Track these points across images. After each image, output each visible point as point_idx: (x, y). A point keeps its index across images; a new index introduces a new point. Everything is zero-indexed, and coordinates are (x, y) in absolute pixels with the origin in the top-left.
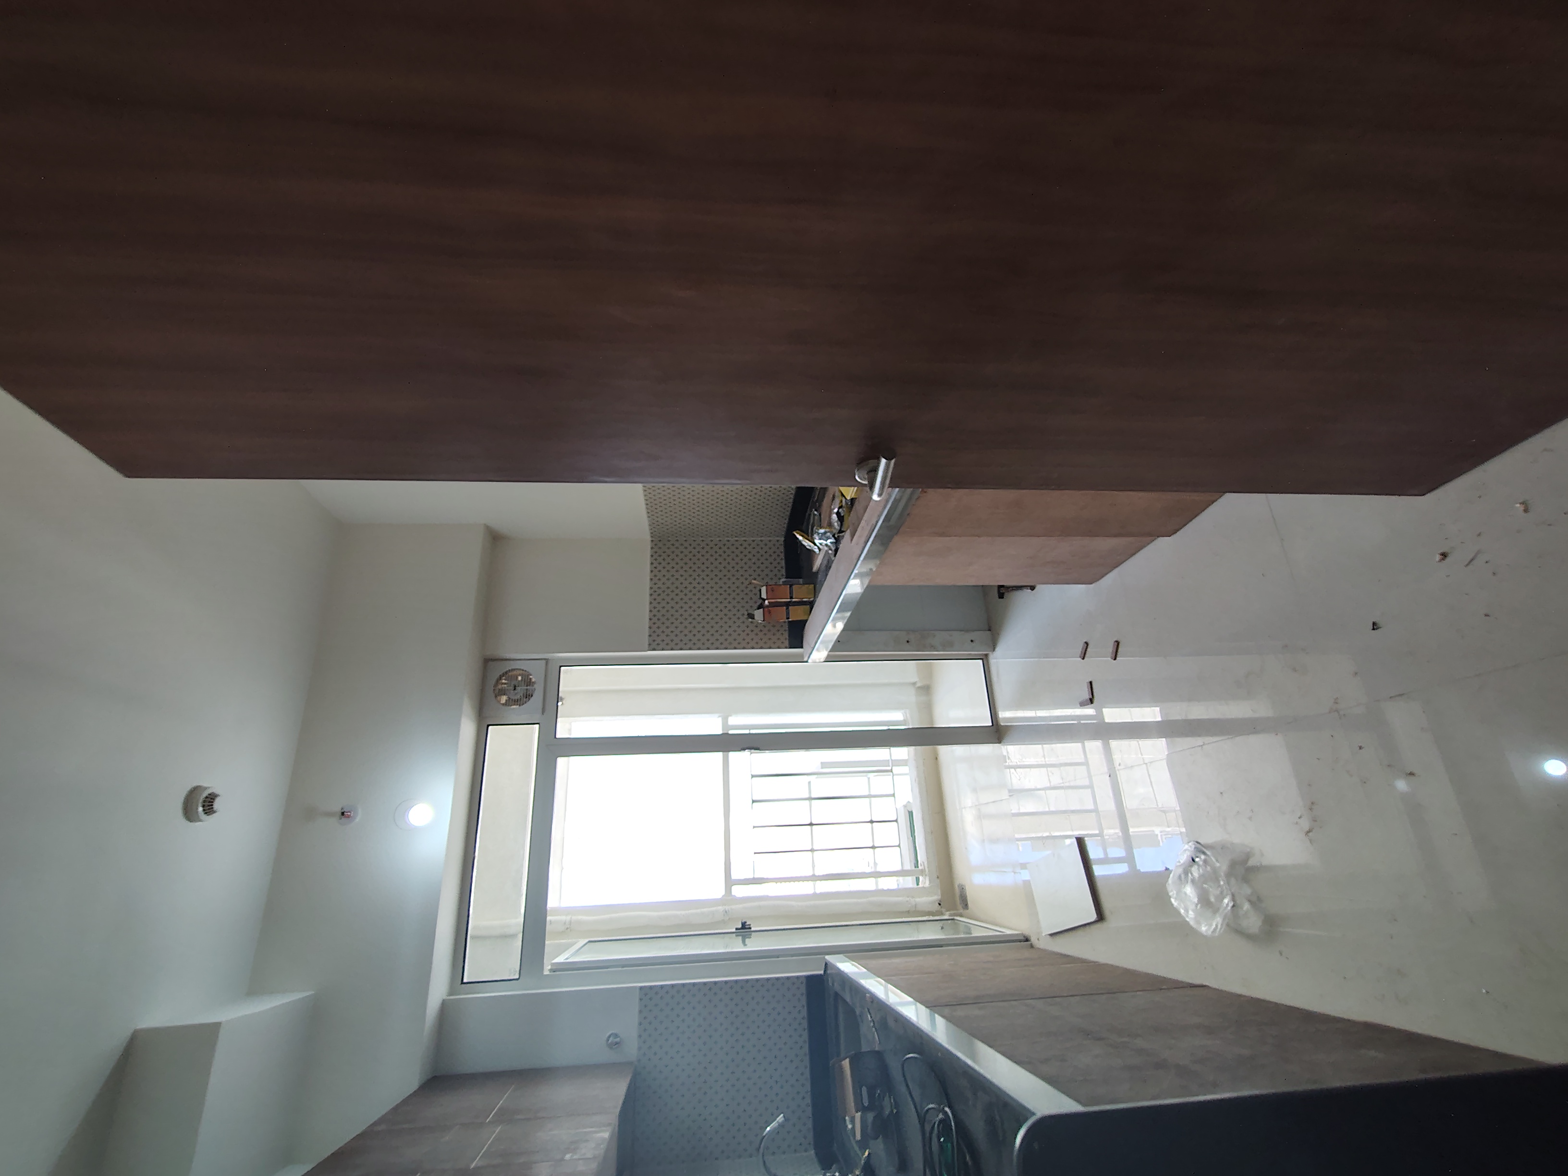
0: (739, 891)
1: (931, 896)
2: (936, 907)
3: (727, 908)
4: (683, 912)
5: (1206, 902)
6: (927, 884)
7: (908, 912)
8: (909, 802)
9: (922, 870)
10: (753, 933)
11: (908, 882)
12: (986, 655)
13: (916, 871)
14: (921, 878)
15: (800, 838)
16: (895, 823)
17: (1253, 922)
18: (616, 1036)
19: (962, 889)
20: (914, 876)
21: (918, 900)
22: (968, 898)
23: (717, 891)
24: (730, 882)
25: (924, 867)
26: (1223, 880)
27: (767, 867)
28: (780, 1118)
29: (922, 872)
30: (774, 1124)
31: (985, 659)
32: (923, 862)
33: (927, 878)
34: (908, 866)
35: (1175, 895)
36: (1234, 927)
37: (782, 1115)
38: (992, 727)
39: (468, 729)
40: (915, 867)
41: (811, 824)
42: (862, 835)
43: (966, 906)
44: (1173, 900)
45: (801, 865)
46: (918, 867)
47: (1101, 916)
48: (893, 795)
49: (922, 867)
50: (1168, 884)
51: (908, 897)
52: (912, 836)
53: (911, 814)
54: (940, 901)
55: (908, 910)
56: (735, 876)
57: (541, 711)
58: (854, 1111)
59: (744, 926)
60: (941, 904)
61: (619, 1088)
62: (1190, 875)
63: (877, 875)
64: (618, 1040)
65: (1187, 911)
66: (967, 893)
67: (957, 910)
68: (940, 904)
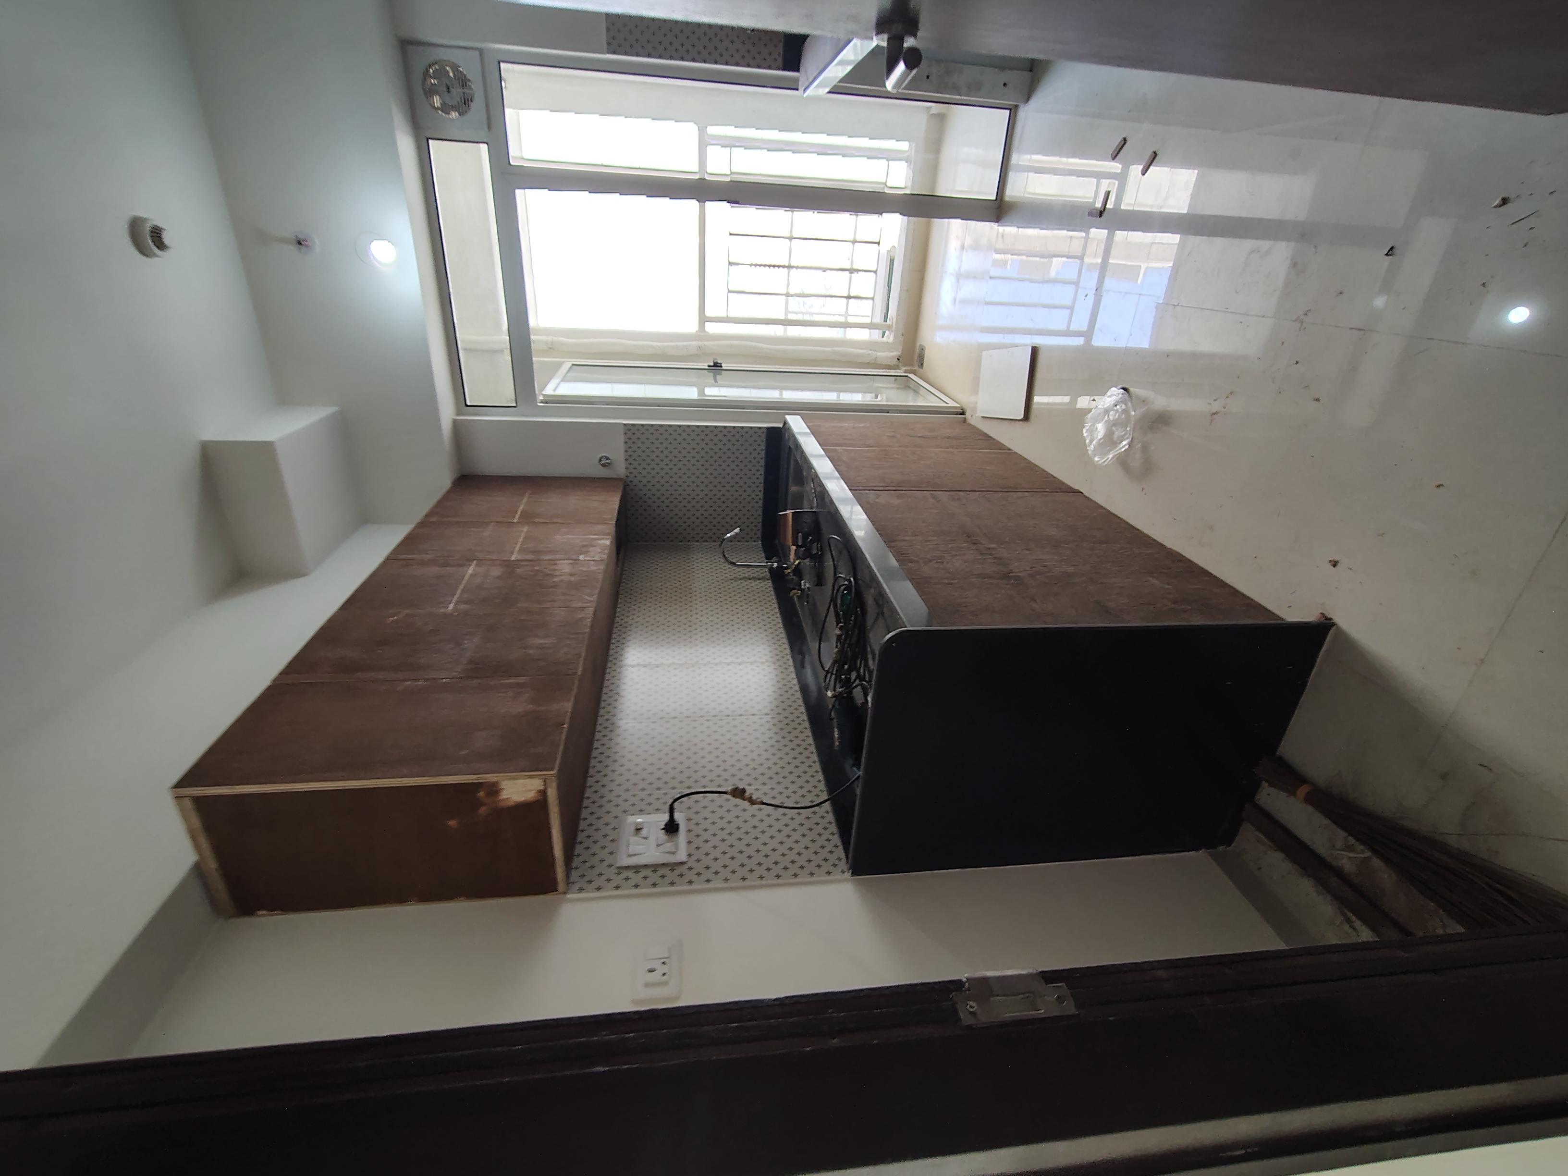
0: (710, 328)
1: (892, 352)
2: (895, 361)
3: (700, 343)
4: (659, 344)
5: (1109, 441)
6: (891, 340)
7: (868, 363)
8: (894, 247)
9: (890, 325)
10: (723, 372)
11: (876, 335)
12: (1016, 107)
13: (883, 328)
14: (887, 333)
15: (776, 280)
16: (873, 274)
17: (1136, 462)
18: (607, 458)
19: (922, 349)
20: (881, 330)
21: (879, 354)
22: (925, 360)
23: (692, 327)
24: (703, 319)
25: (892, 323)
26: (1130, 428)
27: (742, 307)
28: (737, 530)
29: (889, 327)
30: (732, 533)
31: (1013, 110)
32: (892, 317)
33: (893, 334)
34: (878, 319)
35: (1088, 428)
36: (1123, 461)
37: (738, 529)
38: (995, 202)
39: (406, 145)
40: (884, 321)
41: (789, 267)
42: (839, 283)
43: (921, 365)
44: (1084, 431)
45: (774, 308)
46: (887, 322)
47: (1027, 417)
48: (878, 243)
49: (891, 323)
50: (1087, 418)
51: (871, 350)
52: (888, 286)
53: (892, 261)
54: (899, 356)
55: (868, 362)
56: (709, 313)
57: (486, 126)
58: (791, 544)
59: (717, 365)
60: (900, 359)
61: (614, 502)
62: (1106, 417)
63: (845, 325)
64: (608, 461)
65: (1091, 441)
66: (926, 354)
67: (913, 366)
68: (898, 359)
